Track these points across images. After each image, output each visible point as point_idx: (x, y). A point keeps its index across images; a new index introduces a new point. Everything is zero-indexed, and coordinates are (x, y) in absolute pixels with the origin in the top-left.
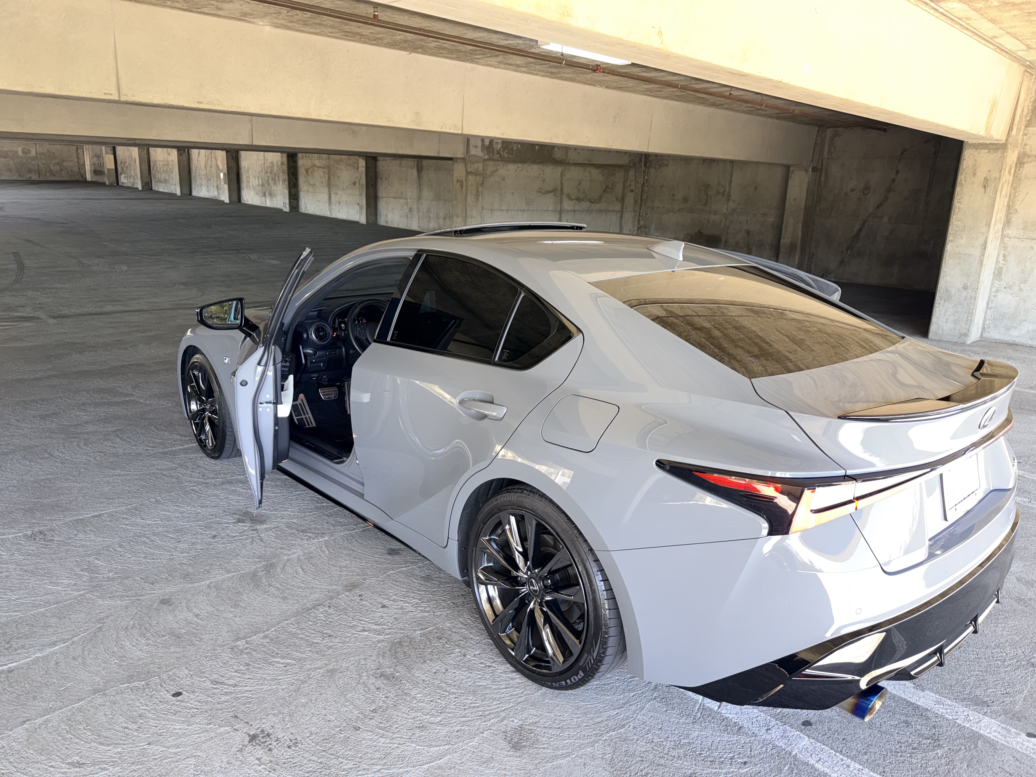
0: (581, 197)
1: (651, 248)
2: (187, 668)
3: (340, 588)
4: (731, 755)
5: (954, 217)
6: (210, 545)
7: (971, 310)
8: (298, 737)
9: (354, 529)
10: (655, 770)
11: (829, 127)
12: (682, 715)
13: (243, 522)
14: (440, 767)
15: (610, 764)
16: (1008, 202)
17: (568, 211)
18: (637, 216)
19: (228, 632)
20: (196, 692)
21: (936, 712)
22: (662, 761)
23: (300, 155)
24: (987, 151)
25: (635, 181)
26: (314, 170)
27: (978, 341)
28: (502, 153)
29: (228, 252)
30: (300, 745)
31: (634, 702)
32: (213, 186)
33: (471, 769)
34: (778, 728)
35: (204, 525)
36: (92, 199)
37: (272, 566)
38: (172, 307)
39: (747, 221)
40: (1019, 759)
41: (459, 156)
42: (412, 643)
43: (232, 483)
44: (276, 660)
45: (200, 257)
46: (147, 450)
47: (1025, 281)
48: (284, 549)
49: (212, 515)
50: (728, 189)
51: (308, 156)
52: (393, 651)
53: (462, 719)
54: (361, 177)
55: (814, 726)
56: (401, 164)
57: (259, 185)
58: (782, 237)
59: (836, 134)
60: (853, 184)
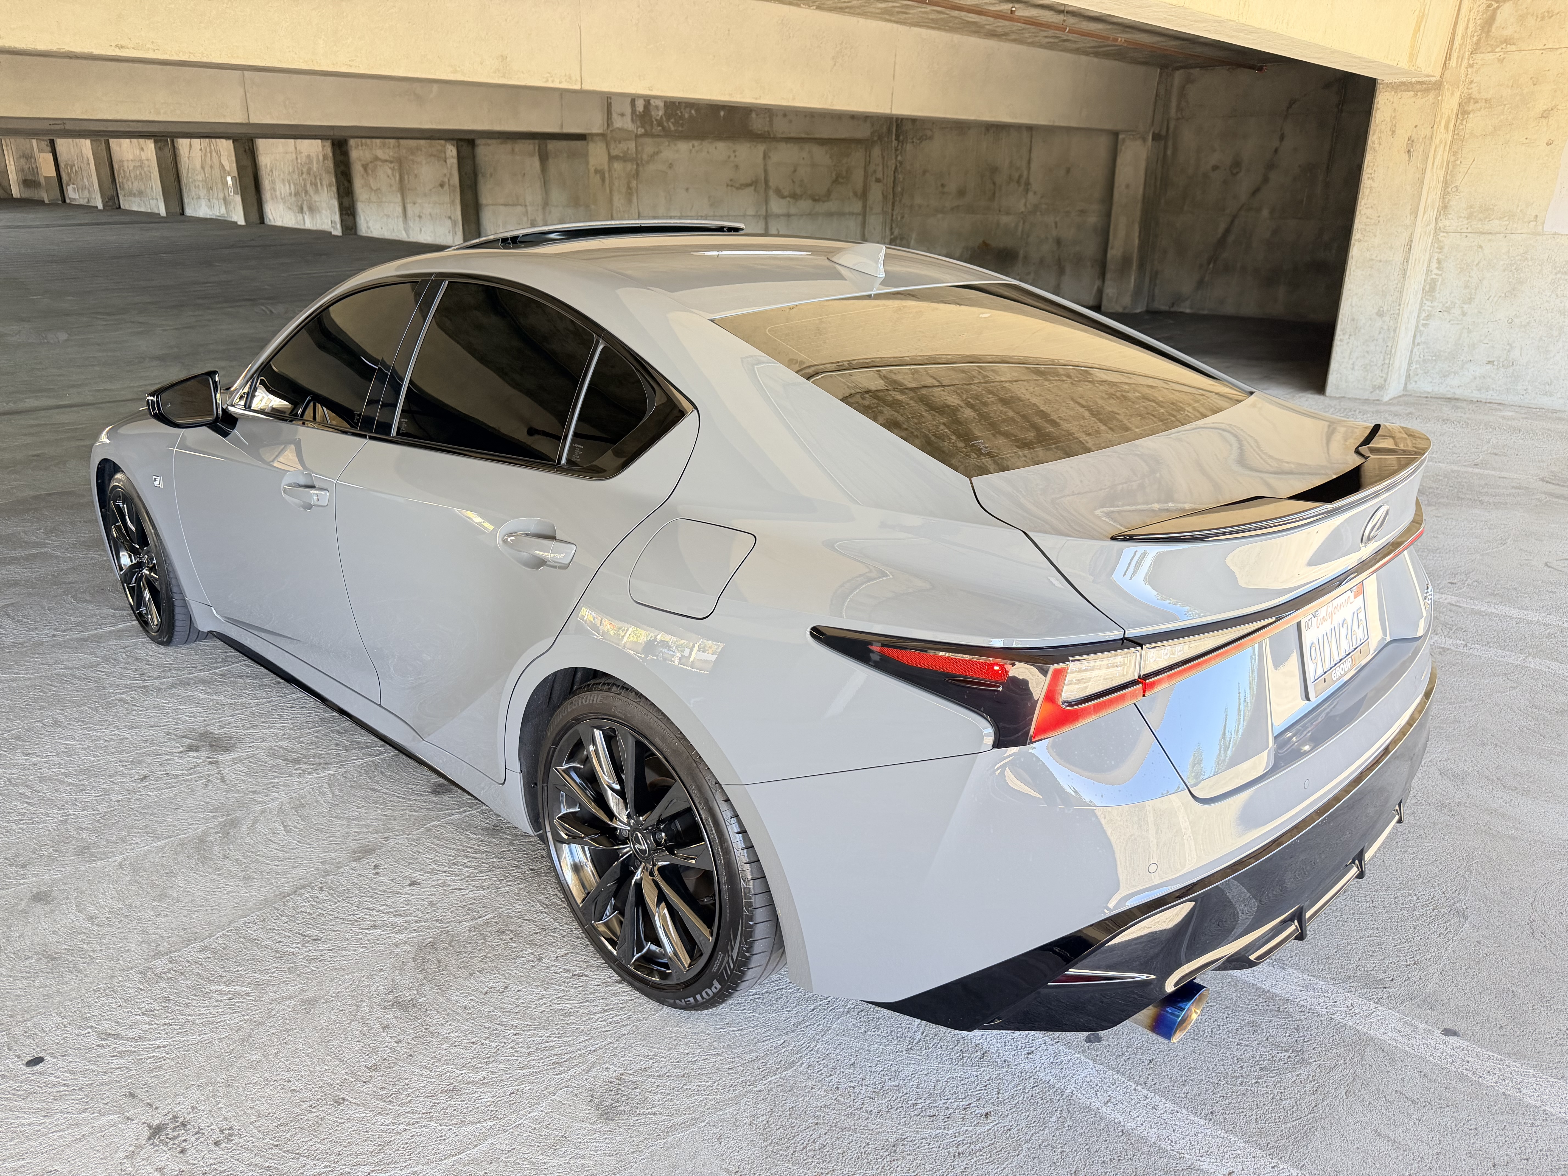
0: (798, 191)
1: (833, 259)
2: (59, 1014)
3: (343, 855)
4: (965, 1103)
5: (1363, 202)
6: (135, 793)
7: (1389, 349)
8: (235, 1123)
9: (381, 754)
10: (838, 1138)
11: (1177, 69)
12: (890, 1037)
13: (197, 751)
14: (473, 1161)
15: (762, 1134)
16: (1445, 176)
17: (778, 216)
18: (888, 221)
19: (141, 944)
20: (69, 1055)
21: (1302, 1002)
22: (851, 1122)
23: (352, 142)
24: (1412, 93)
25: (883, 164)
26: (376, 166)
27: (1400, 397)
28: (665, 124)
29: (238, 304)
30: (236, 1139)
31: (814, 1021)
32: (217, 199)
33: (526, 1159)
34: (1047, 1050)
35: (130, 759)
36: (18, 227)
37: (234, 823)
38: (135, 397)
39: (1056, 223)
40: (1429, 1073)
41: (595, 130)
42: (453, 944)
43: (189, 684)
44: (217, 988)
45: (191, 313)
46: (54, 636)
47: (1470, 300)
48: (259, 793)
49: (147, 741)
50: (1025, 173)
51: (366, 145)
52: (420, 960)
53: (521, 1072)
54: (451, 174)
55: (1104, 1042)
56: (513, 150)
57: (291, 194)
58: (1110, 246)
59: (1189, 80)
60: (1215, 158)
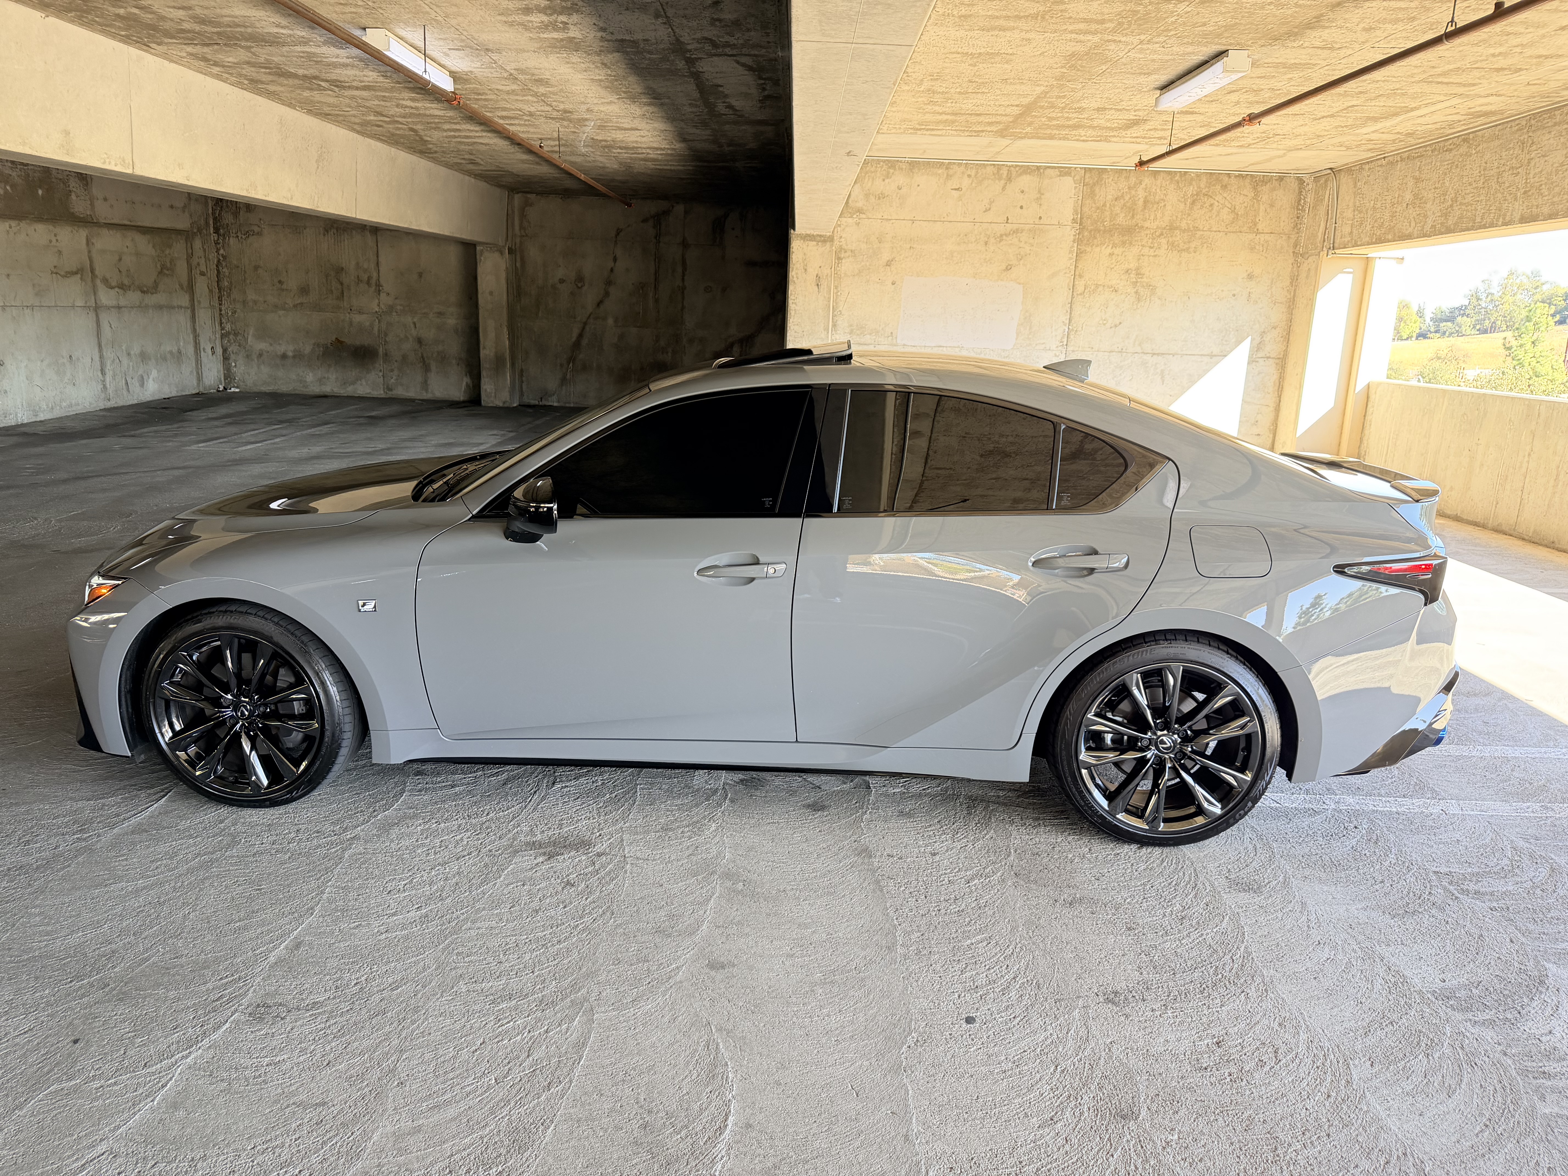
0: (126, 282)
4: (1342, 827)
11: (518, 193)
17: (108, 308)
18: (217, 315)
24: (815, 243)
25: (205, 257)
39: (415, 324)
50: (375, 275)
58: (479, 346)
59: (527, 204)
60: (560, 273)
